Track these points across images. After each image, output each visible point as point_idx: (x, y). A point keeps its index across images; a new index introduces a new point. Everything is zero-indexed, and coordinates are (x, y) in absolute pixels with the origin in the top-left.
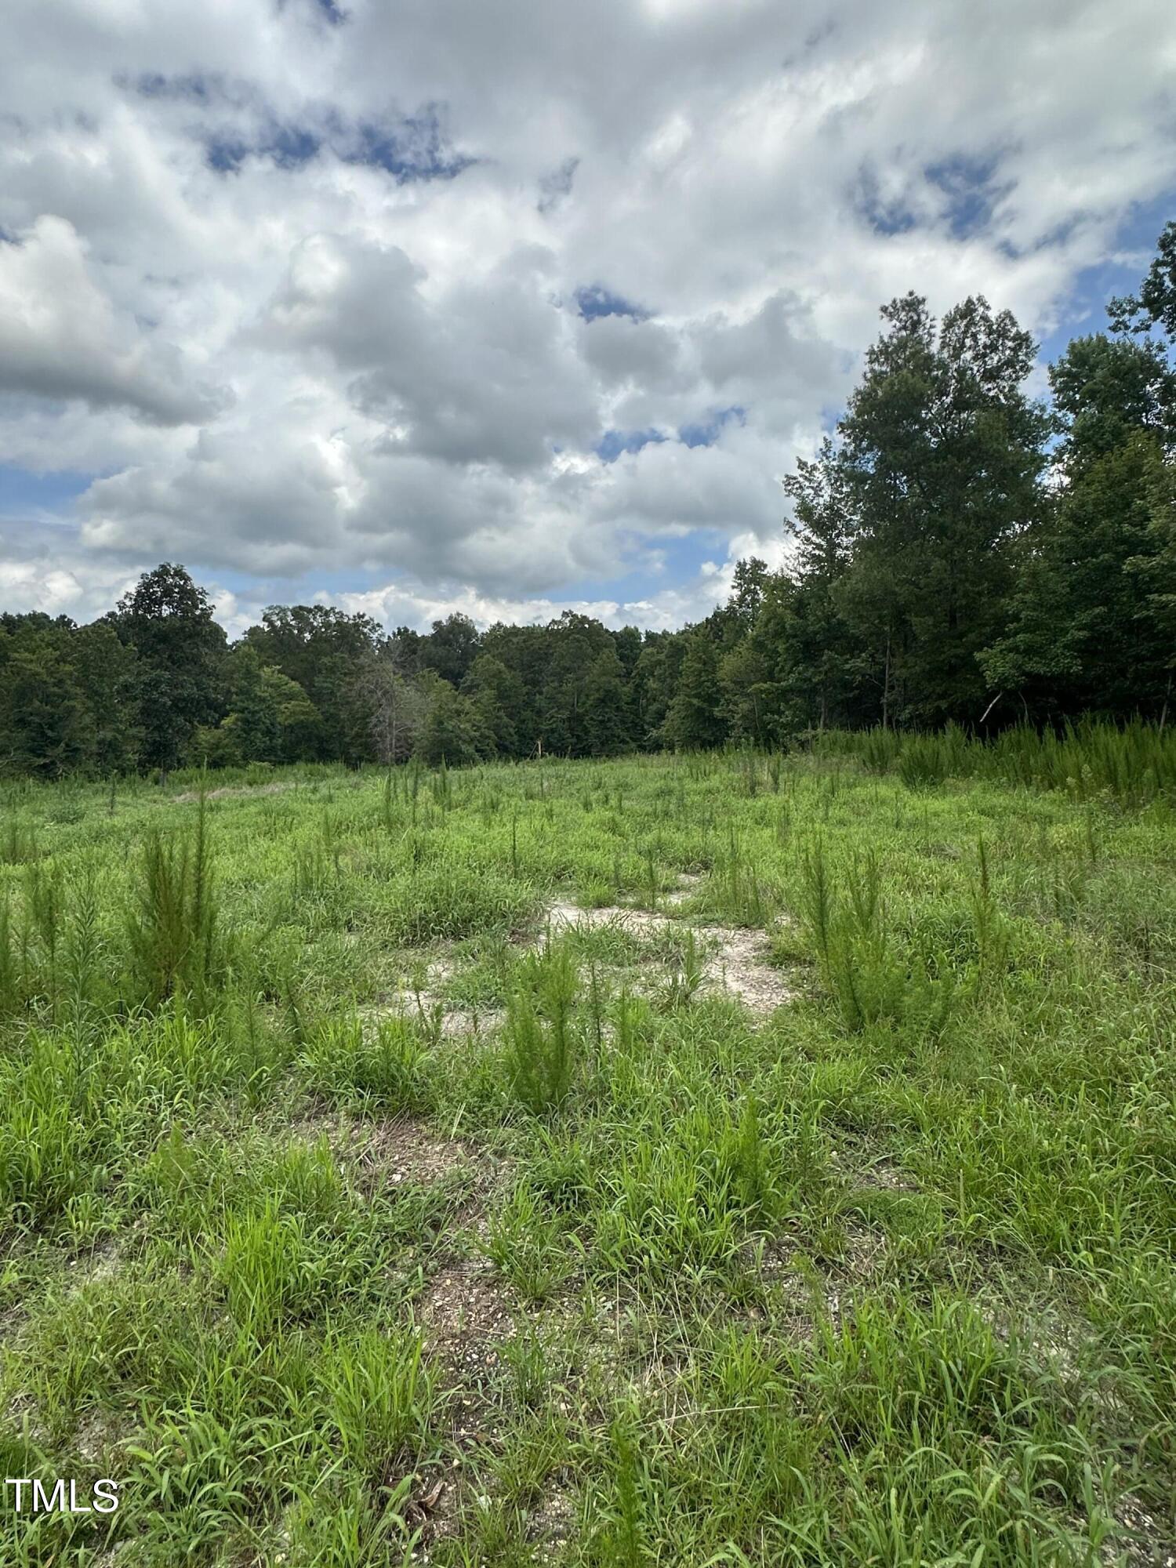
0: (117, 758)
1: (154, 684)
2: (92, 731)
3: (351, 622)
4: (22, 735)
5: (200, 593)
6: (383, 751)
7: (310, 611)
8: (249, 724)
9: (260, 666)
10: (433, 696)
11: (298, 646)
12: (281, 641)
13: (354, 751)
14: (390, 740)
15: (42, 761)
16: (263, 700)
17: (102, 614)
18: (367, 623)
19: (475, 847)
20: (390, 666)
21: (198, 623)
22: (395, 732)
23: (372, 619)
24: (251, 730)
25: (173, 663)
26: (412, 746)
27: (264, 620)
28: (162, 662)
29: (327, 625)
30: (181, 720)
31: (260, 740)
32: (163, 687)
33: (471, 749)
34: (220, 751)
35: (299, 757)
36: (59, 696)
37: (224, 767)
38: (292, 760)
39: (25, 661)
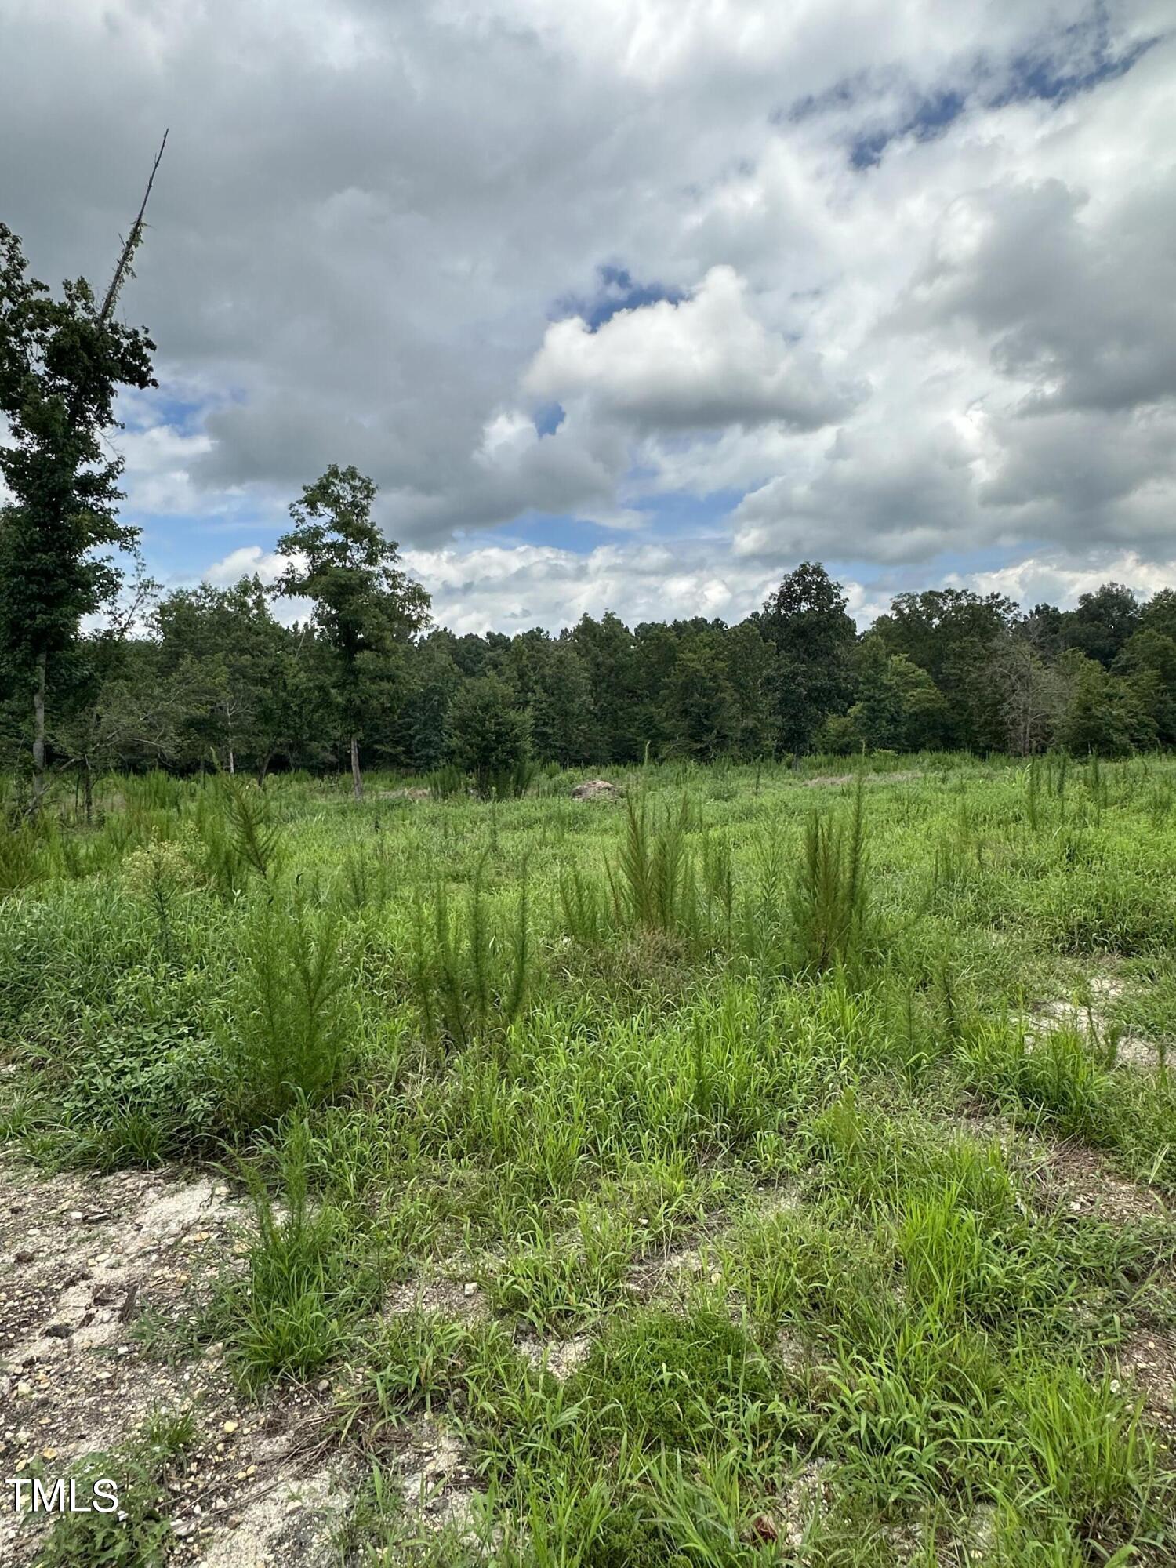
0: (757, 744)
1: (793, 677)
2: (738, 720)
3: (984, 603)
4: (685, 723)
5: (835, 588)
6: (1015, 741)
7: (940, 595)
8: (874, 713)
9: (888, 655)
10: (1077, 678)
11: (926, 632)
12: (909, 629)
13: (982, 741)
14: (1024, 728)
15: (699, 746)
16: (890, 688)
17: (747, 615)
18: (1002, 603)
19: (1145, 851)
20: (1026, 648)
21: (832, 616)
22: (1030, 720)
23: (1007, 599)
24: (877, 718)
25: (809, 656)
26: (1050, 734)
27: (893, 608)
28: (799, 656)
29: (958, 609)
30: (813, 709)
31: (885, 728)
32: (800, 679)
33: (1125, 739)
34: (846, 739)
35: (923, 746)
36: (713, 689)
37: (850, 753)
38: (916, 749)
39: (689, 660)
